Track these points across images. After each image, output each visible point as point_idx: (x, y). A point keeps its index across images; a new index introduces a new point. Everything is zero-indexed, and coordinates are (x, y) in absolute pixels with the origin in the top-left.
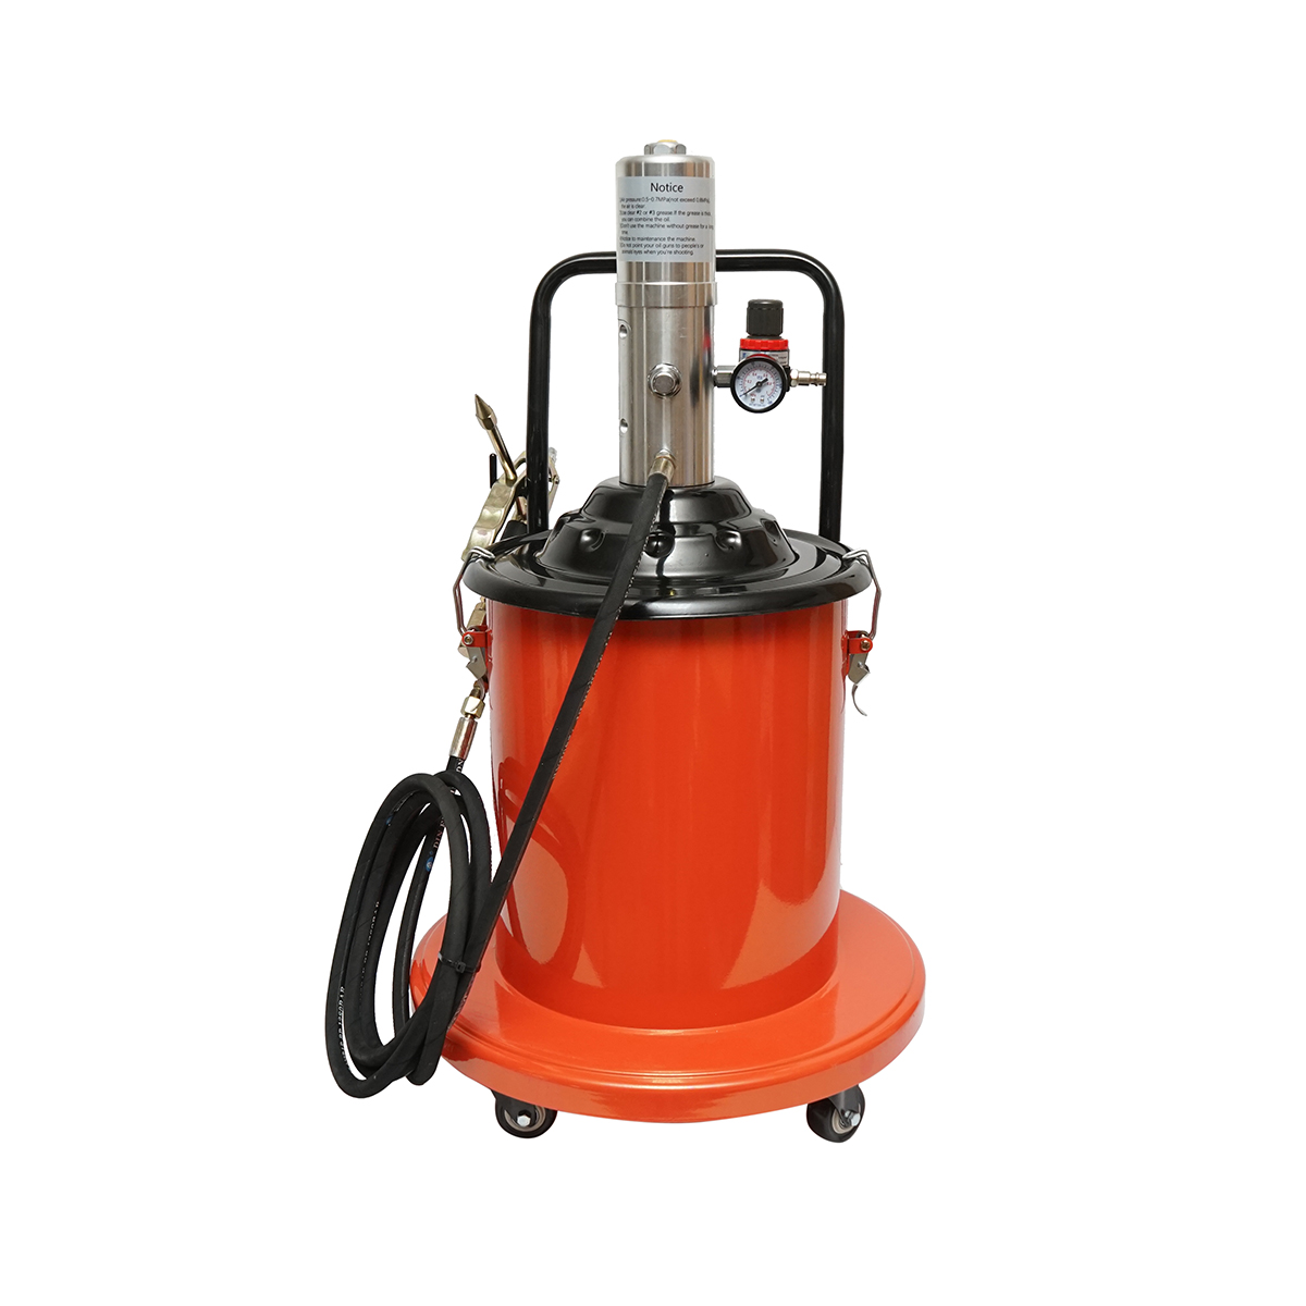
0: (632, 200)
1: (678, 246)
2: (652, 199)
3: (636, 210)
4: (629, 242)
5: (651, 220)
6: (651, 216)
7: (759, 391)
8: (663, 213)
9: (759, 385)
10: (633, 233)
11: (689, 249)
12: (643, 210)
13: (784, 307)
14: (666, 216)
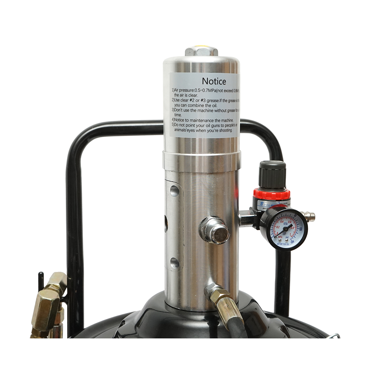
0: (187, 90)
1: (222, 126)
2: (203, 90)
3: (189, 98)
4: (182, 123)
5: (202, 106)
6: (202, 103)
7: (285, 234)
8: (212, 101)
9: (286, 230)
10: (184, 116)
11: (229, 128)
12: (195, 98)
13: (287, 167)
14: (214, 103)
